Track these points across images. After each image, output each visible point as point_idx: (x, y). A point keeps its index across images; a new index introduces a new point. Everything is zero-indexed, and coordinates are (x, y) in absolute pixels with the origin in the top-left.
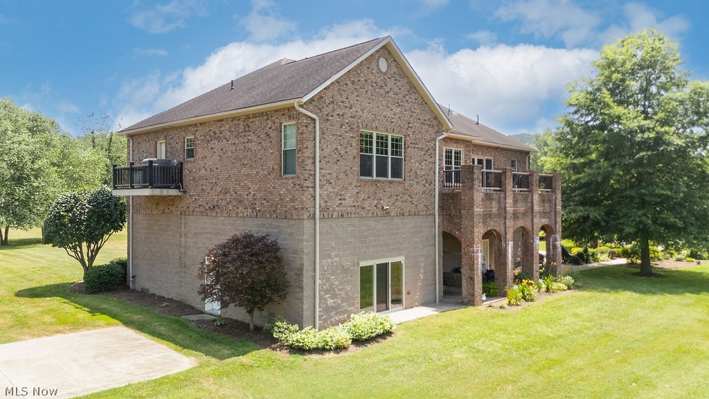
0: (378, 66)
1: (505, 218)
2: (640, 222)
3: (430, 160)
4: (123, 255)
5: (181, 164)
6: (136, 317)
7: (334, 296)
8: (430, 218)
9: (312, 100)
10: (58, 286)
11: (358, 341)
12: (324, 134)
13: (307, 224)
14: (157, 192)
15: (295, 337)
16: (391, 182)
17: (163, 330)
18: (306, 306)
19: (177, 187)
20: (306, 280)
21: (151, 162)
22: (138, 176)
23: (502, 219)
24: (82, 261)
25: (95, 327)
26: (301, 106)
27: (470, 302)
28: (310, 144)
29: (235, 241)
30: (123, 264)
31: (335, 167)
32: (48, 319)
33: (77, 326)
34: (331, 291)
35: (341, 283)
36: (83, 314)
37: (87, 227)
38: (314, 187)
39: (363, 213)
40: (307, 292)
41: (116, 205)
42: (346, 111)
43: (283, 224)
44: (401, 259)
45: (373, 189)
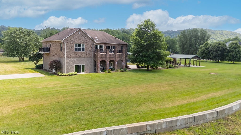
0: (78, 33)
1: (107, 58)
2: (140, 60)
3: (91, 48)
4: (42, 63)
5: (49, 48)
6: (41, 72)
7: (69, 69)
8: (91, 58)
9: (64, 40)
10: (32, 68)
11: (69, 75)
12: (67, 45)
13: (64, 58)
14: (45, 52)
15: (60, 74)
16: (81, 52)
17: (44, 73)
18: (64, 70)
19: (49, 52)
20: (64, 67)
21: (44, 48)
22: (43, 50)
23: (106, 58)
24: (35, 64)
25: (35, 73)
26: (62, 41)
27: (97, 72)
28: (64, 47)
29: (53, 61)
30: (42, 65)
31: (69, 50)
32: (28, 72)
33: (33, 72)
34: (69, 68)
35: (70, 67)
36: (34, 71)
37: (35, 58)
38: (65, 53)
39: (75, 57)
40: (64, 68)
41: (41, 54)
42: (71, 41)
43: (61, 58)
44: (84, 65)
45: (77, 53)
